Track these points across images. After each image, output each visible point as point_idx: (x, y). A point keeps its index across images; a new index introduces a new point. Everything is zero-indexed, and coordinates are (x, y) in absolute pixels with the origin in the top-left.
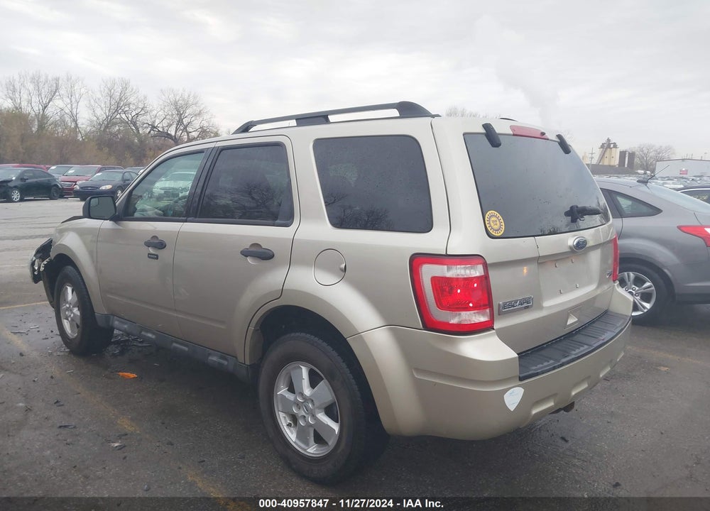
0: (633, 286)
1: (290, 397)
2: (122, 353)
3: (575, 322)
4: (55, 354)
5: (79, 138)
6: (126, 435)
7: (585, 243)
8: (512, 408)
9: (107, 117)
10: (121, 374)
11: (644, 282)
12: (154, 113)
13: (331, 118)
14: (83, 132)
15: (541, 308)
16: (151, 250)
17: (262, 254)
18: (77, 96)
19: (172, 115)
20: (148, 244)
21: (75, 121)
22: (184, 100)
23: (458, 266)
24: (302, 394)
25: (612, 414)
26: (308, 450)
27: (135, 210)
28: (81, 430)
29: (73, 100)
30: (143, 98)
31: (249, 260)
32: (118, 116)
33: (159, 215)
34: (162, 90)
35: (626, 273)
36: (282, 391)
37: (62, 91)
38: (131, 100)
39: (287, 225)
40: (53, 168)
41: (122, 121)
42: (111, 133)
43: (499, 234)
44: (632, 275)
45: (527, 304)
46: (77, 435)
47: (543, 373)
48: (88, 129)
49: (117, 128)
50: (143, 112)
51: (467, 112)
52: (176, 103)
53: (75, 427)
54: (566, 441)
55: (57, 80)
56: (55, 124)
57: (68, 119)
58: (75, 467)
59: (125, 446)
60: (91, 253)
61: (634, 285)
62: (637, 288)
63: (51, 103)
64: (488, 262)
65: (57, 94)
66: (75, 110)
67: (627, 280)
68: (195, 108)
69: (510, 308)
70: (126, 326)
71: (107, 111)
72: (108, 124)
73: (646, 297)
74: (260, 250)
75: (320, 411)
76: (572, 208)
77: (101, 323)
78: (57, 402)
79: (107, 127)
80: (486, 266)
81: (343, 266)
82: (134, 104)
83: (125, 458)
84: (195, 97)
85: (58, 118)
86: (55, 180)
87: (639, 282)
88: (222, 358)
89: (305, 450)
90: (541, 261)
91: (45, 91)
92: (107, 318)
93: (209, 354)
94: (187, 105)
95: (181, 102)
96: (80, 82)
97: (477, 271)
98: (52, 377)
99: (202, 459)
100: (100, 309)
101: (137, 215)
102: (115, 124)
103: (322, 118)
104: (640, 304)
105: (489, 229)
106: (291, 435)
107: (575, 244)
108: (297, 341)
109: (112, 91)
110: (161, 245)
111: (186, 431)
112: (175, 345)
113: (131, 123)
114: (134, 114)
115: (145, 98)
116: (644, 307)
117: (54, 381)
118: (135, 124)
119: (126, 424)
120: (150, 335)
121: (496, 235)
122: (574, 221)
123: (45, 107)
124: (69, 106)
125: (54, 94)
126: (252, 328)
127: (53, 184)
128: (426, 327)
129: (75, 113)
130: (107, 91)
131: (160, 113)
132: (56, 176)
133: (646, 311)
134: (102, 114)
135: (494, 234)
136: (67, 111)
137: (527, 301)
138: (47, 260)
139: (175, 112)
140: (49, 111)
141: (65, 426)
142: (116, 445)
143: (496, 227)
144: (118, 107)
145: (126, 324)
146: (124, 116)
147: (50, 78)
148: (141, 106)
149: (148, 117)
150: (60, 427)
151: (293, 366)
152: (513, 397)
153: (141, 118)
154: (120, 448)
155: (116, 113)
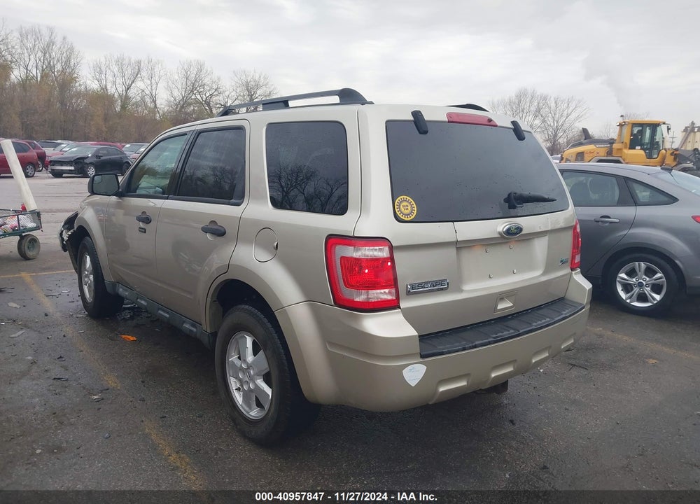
0: (644, 277)
1: (238, 363)
2: (132, 318)
3: (510, 307)
4: (75, 316)
5: (157, 118)
6: (108, 389)
7: (519, 229)
8: (413, 384)
9: (183, 98)
10: (124, 336)
11: (656, 273)
12: (227, 93)
13: (291, 103)
14: (161, 112)
15: (460, 291)
16: (142, 225)
17: (217, 230)
18: (157, 78)
19: (244, 96)
20: (139, 219)
21: (154, 102)
22: (255, 81)
23: (367, 248)
24: (245, 361)
25: (574, 402)
26: (251, 413)
27: (137, 187)
28: (71, 383)
29: (153, 82)
30: (216, 79)
31: (208, 236)
32: (193, 97)
33: (160, 193)
34: (234, 72)
35: (637, 263)
36: (233, 358)
37: (144, 74)
38: (207, 81)
39: (238, 205)
40: (128, 146)
41: (197, 102)
42: (186, 113)
43: (410, 219)
44: (643, 265)
45: (439, 286)
46: (66, 387)
47: (450, 353)
48: (166, 109)
49: (192, 108)
50: (216, 93)
51: (538, 93)
52: (248, 83)
53: (67, 380)
54: (514, 424)
55: (139, 62)
56: (136, 104)
57: (148, 100)
58: (54, 414)
59: (103, 399)
60: (102, 227)
61: (646, 275)
62: (648, 279)
63: (133, 85)
64: (393, 245)
65: (139, 75)
66: (154, 91)
67: (638, 270)
68: (265, 89)
69: (418, 289)
70: (127, 294)
71: (183, 93)
72: (183, 104)
73: (657, 288)
74: (215, 227)
75: (258, 377)
76: (509, 195)
77: (109, 289)
78: (61, 357)
79: (182, 107)
80: (391, 248)
81: (275, 244)
82: (208, 86)
83: (99, 409)
84: (265, 79)
85: (139, 99)
86: (126, 157)
87: (650, 272)
88: (193, 326)
89: (248, 413)
90: (461, 246)
91: (128, 72)
92: (114, 285)
93: (184, 322)
94: (258, 86)
95: (252, 83)
96: (160, 65)
97: (383, 253)
98: (64, 336)
99: (165, 415)
100: (108, 278)
101: (139, 192)
102: (190, 104)
103: (284, 103)
104: (650, 295)
105: (398, 213)
106: (239, 398)
107: (505, 230)
108: (242, 313)
109: (189, 73)
110: (147, 220)
111: (160, 389)
112: (160, 312)
113: (205, 103)
114: (208, 94)
115: (219, 79)
116: (654, 299)
117: (65, 339)
118: (209, 105)
119: (111, 381)
120: (143, 302)
121: (406, 219)
122: (512, 207)
123: (128, 89)
124: (149, 88)
125: (137, 75)
126: (209, 299)
127: (124, 161)
128: (336, 304)
129: (154, 94)
130: (183, 72)
131: (233, 94)
132: (127, 153)
133: (655, 302)
134: (178, 94)
135: (403, 218)
136: (148, 92)
137: (442, 282)
138: (72, 231)
139: (246, 93)
140: (132, 93)
141: (59, 379)
142: (95, 397)
143: (407, 212)
144: (194, 87)
145: (126, 291)
146: (198, 97)
147: (133, 61)
148: (215, 87)
149: (221, 98)
150: (55, 379)
151: (240, 335)
152: (414, 373)
153: (214, 99)
154: (98, 401)
155: (191, 94)
